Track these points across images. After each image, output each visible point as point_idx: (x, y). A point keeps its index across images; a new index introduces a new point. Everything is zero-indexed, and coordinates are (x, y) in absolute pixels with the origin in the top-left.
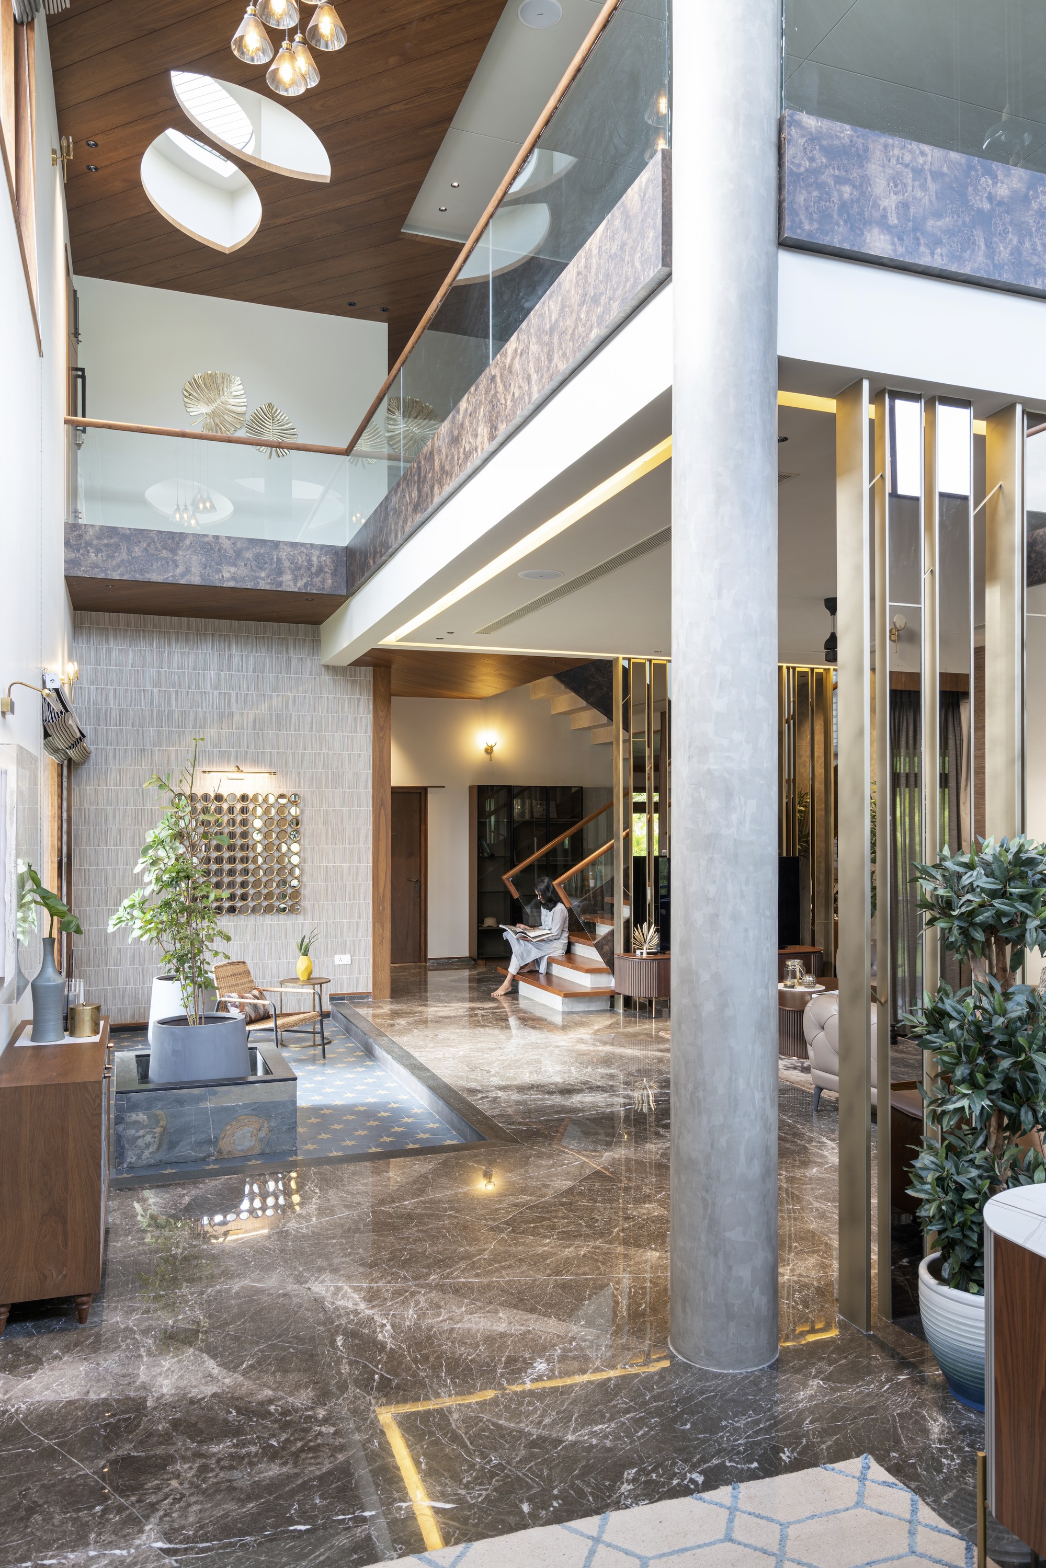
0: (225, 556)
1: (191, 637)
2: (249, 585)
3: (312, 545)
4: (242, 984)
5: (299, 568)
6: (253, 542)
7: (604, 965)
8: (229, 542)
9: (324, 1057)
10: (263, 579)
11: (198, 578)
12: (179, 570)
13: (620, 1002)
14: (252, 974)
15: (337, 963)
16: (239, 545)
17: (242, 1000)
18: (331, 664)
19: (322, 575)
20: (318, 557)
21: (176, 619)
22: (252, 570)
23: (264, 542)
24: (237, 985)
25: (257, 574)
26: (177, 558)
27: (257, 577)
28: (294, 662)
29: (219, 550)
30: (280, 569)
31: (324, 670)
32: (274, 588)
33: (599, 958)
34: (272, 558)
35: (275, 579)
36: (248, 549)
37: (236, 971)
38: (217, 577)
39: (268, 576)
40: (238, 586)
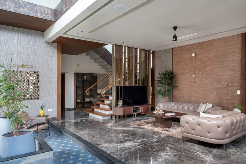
0: (21, 6)
1: (10, 31)
2: (28, 15)
3: (45, 7)
4: (26, 118)
5: (42, 12)
6: (29, 3)
7: (110, 109)
8: (22, 2)
9: (49, 135)
10: (32, 13)
11: (13, 10)
12: (7, 7)
13: (114, 117)
14: (29, 115)
15: (48, 111)
16: (25, 3)
17: (27, 123)
18: (47, 41)
19: (48, 15)
20: (47, 10)
21: (5, 26)
22: (29, 10)
23: (32, 4)
24: (25, 119)
25: (30, 12)
26: (6, 3)
27: (30, 13)
28: (38, 40)
29: (19, 4)
30: (37, 12)
31: (45, 43)
32: (35, 16)
33: (109, 108)
34: (35, 9)
35: (35, 14)
36: (28, 5)
37: (24, 115)
38: (19, 11)
39: (33, 13)
40: (25, 14)
